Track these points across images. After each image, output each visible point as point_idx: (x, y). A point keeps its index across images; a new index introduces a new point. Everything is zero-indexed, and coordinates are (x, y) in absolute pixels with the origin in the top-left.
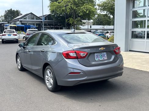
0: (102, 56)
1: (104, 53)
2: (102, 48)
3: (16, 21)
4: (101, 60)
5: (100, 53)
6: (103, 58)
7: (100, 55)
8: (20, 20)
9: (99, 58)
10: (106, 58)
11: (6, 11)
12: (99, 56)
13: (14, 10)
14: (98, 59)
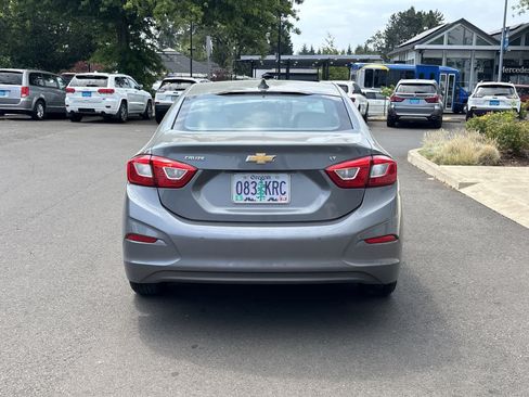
0: (267, 187)
1: (280, 175)
2: (261, 158)
3: (408, 51)
4: (258, 201)
5: (260, 175)
6: (268, 197)
7: (258, 181)
8: (417, 47)
9: (250, 196)
10: (286, 199)
11: (393, 17)
12: (251, 186)
13: (419, 13)
14: (244, 197)
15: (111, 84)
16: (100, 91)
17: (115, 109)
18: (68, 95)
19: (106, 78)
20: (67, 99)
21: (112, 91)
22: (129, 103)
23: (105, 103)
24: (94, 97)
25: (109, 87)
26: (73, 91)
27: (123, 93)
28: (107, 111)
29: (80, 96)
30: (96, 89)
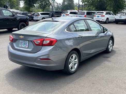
0: (25, 44)
1: (27, 41)
2: (21, 37)
5: (24, 41)
6: (25, 46)
9: (22, 45)
12: (22, 43)
15: (104, 14)
16: (101, 16)
17: (105, 20)
18: (94, 17)
19: (103, 13)
20: (94, 18)
21: (104, 16)
22: (109, 19)
23: (102, 19)
24: (100, 17)
25: (103, 15)
26: (95, 16)
27: (108, 16)
28: (102, 21)
29: (96, 17)
30: (100, 15)
